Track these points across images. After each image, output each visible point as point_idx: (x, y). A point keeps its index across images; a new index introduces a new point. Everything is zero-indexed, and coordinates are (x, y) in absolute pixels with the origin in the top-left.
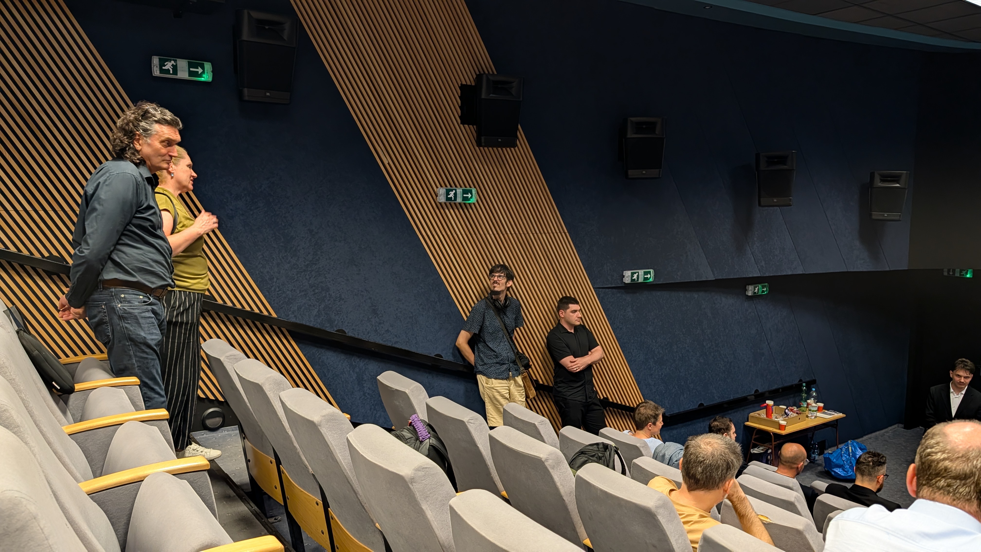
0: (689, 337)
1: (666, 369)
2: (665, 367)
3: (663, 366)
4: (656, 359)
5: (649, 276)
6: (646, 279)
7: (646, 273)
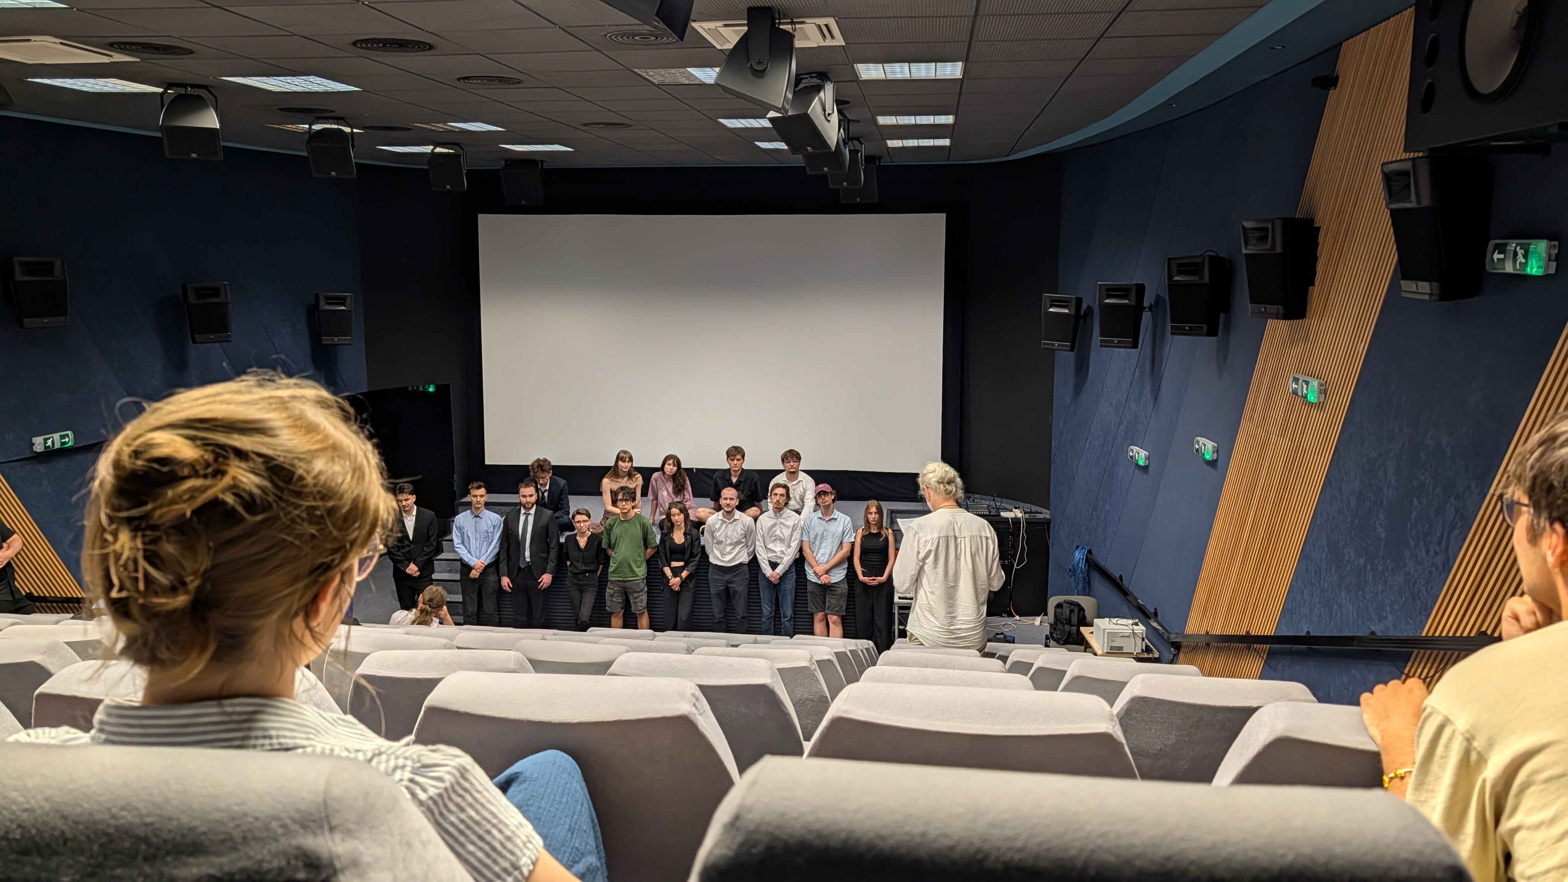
5: (67, 440)
6: (63, 444)
7: (62, 437)
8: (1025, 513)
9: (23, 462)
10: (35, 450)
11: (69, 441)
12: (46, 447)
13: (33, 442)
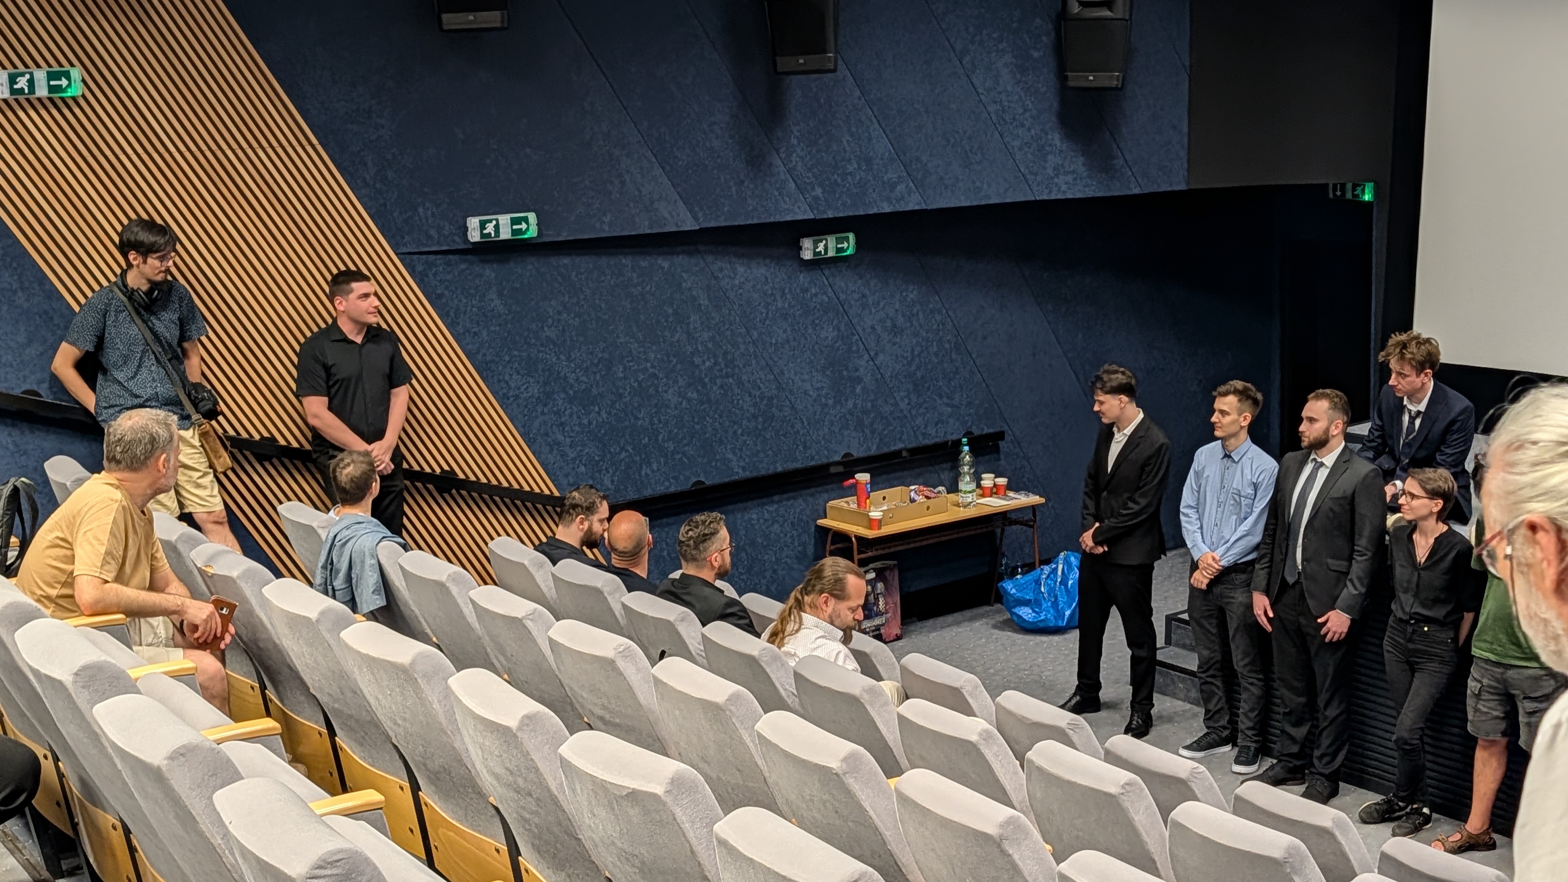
0: (654, 348)
1: (599, 413)
2: (597, 409)
3: (592, 407)
4: (571, 392)
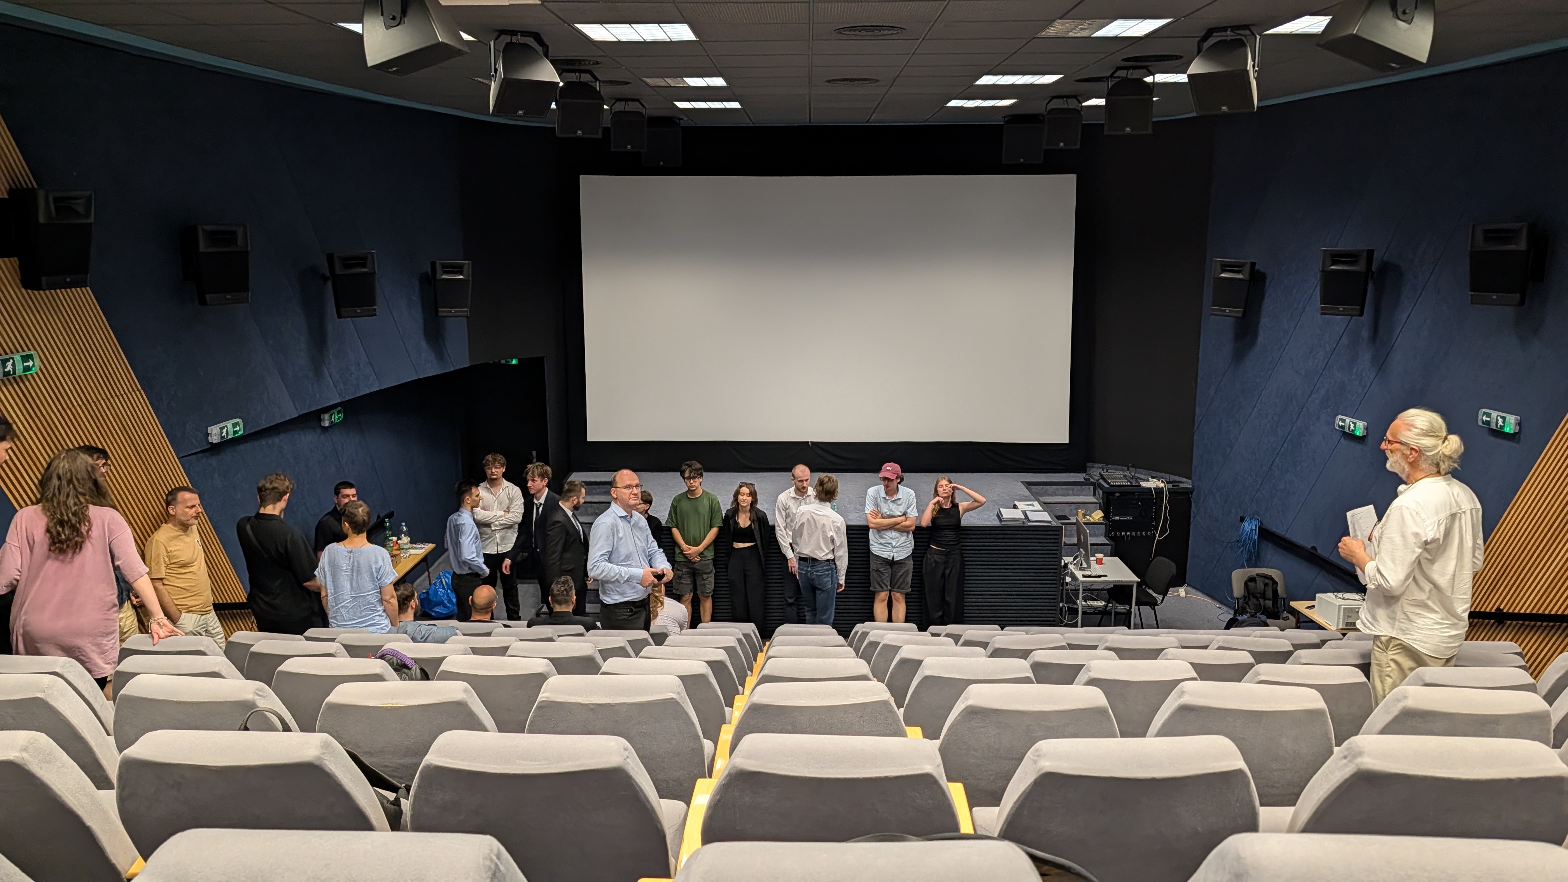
5: (238, 428)
6: (235, 432)
7: (234, 425)
8: (1168, 482)
9: (199, 455)
10: (210, 441)
11: (240, 430)
12: (222, 437)
13: (209, 432)
